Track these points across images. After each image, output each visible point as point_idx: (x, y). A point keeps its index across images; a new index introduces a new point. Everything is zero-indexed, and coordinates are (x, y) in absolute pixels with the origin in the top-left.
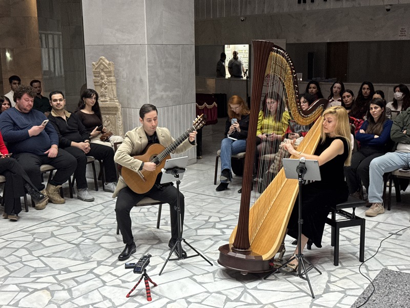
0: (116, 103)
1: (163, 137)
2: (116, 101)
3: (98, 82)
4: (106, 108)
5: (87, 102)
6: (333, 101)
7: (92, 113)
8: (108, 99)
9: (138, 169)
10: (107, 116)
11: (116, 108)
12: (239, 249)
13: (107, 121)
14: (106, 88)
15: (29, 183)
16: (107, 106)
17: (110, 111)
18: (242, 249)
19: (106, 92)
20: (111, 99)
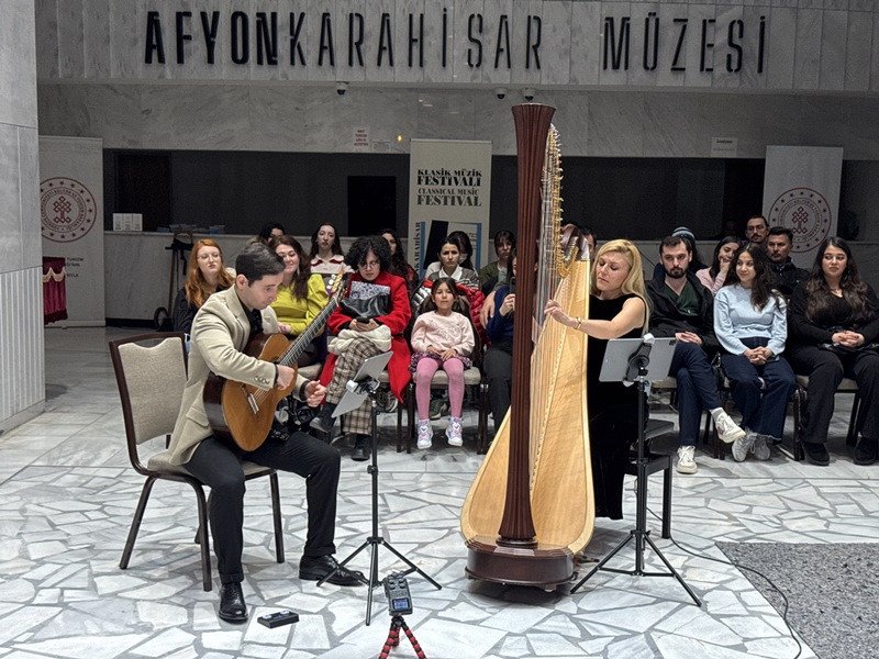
6: (320, 262)
9: (272, 380)
12: (516, 540)
18: (522, 540)
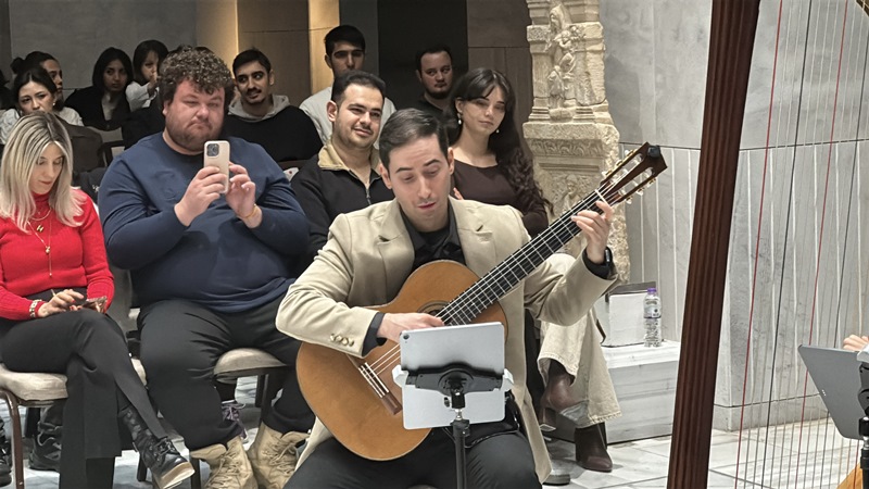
0: (600, 126)
1: (487, 236)
2: (597, 115)
3: (544, 42)
4: (566, 143)
5: (467, 117)
7: (486, 162)
8: (572, 107)
9: (359, 340)
10: (572, 177)
11: (597, 143)
13: (571, 197)
14: (566, 66)
15: (134, 409)
16: (567, 136)
17: (579, 156)
19: (566, 81)
20: (583, 111)
